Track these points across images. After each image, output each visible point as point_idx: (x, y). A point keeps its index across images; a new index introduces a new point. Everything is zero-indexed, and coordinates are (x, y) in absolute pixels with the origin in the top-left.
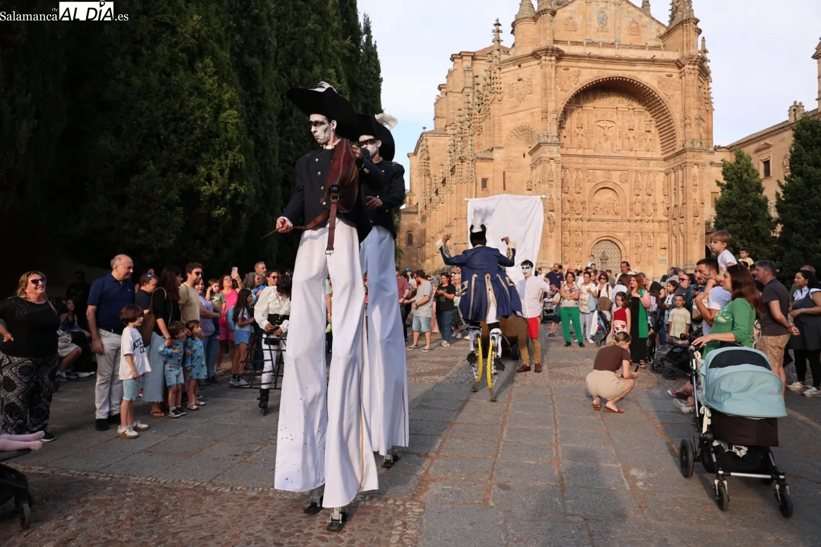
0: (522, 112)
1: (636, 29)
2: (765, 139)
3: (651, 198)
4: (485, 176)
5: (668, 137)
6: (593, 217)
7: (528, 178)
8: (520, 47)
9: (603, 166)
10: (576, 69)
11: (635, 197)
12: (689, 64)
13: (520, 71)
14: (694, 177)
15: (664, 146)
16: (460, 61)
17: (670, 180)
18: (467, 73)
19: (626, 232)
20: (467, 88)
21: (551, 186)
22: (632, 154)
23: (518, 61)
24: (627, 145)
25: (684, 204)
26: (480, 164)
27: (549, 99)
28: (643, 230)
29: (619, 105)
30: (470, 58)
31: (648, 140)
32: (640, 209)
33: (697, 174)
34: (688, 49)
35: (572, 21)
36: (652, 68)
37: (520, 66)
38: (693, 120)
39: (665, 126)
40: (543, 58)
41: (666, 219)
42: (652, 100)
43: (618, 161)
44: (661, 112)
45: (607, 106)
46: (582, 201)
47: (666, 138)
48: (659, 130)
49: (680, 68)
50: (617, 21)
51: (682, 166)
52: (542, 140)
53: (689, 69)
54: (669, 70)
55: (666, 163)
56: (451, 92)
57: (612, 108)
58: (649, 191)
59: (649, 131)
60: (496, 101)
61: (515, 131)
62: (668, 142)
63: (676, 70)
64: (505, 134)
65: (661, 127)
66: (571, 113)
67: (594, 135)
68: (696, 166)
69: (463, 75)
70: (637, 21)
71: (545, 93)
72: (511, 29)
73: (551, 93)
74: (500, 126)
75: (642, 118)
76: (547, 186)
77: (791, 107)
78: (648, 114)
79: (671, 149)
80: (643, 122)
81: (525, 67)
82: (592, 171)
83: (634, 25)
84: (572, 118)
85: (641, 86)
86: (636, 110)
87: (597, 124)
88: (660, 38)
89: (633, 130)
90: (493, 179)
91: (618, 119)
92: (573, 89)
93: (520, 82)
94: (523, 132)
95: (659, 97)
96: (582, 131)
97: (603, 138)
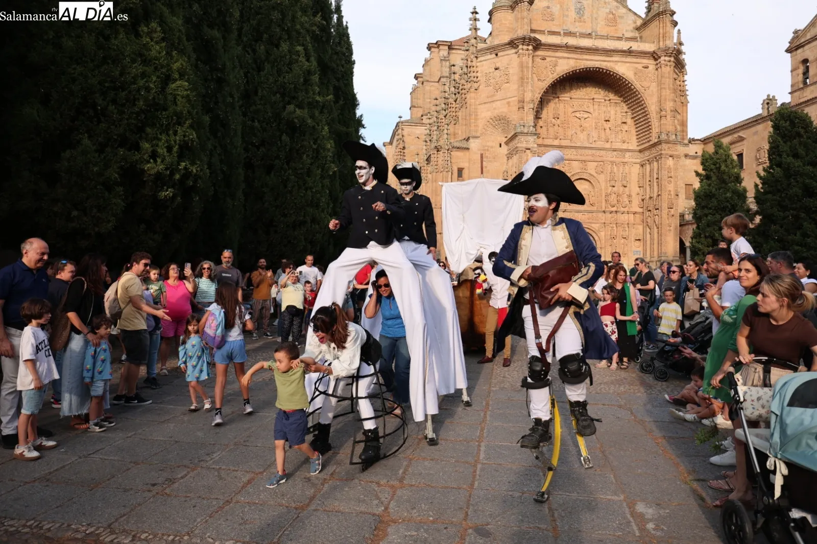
0: (499, 102)
1: (613, 20)
2: (738, 132)
3: (627, 189)
4: (461, 166)
5: (643, 129)
7: (504, 168)
8: (497, 35)
9: (579, 157)
10: (554, 59)
11: (611, 188)
12: (665, 56)
13: (497, 60)
14: (669, 168)
15: (640, 138)
16: (436, 50)
17: (646, 172)
18: (444, 63)
19: (601, 223)
20: (443, 77)
22: (608, 146)
23: (495, 50)
24: (603, 136)
25: (659, 195)
26: (455, 153)
27: (525, 89)
28: (618, 222)
29: (596, 96)
30: (447, 48)
31: (624, 132)
32: (615, 200)
33: (672, 167)
34: (664, 40)
35: (549, 10)
36: (629, 59)
37: (497, 55)
38: (669, 112)
39: (640, 118)
40: (521, 47)
41: (641, 210)
42: (628, 92)
43: (594, 151)
44: (636, 104)
45: (583, 97)
47: (641, 130)
48: (635, 121)
49: (656, 60)
50: (594, 11)
51: (658, 158)
52: (519, 130)
53: (665, 61)
54: (646, 61)
55: (641, 155)
56: (428, 81)
57: (588, 99)
58: (625, 183)
59: (625, 123)
60: (472, 90)
61: (491, 121)
62: (644, 134)
63: (652, 62)
64: (481, 123)
65: (636, 118)
66: (547, 103)
67: (570, 126)
68: (671, 158)
69: (440, 65)
70: (614, 13)
71: (522, 82)
72: (489, 17)
73: (527, 83)
74: (477, 115)
75: (618, 109)
77: (764, 101)
78: (624, 105)
79: (646, 140)
80: (619, 111)
81: (502, 56)
83: (611, 16)
84: (549, 108)
85: (618, 77)
86: (612, 101)
87: (573, 114)
88: (637, 29)
89: (609, 121)
90: (469, 168)
91: (594, 110)
92: (551, 78)
93: (497, 71)
94: (499, 122)
95: (635, 88)
96: (558, 122)
97: (579, 129)
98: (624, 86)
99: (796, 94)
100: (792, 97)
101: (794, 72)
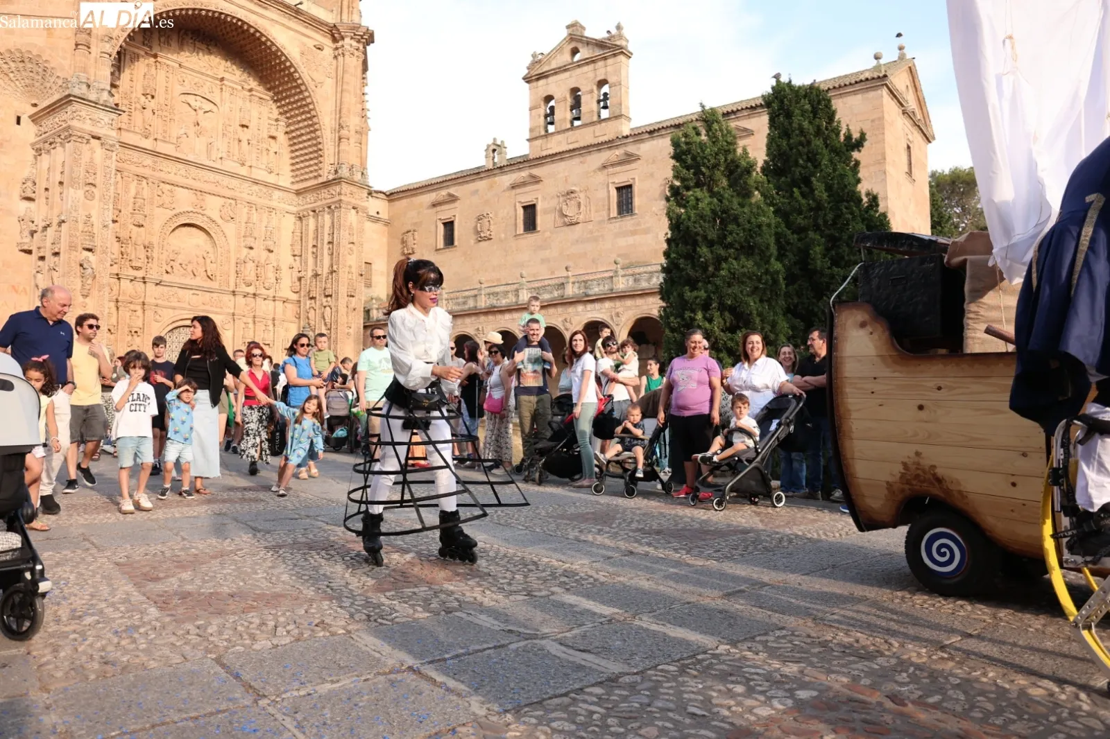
2: (448, 188)
3: (273, 256)
5: (306, 154)
6: (166, 278)
7: (26, 172)
9: (190, 182)
11: (246, 251)
12: (352, 38)
14: (351, 228)
15: (298, 169)
17: (307, 230)
19: (228, 314)
21: (89, 196)
22: (243, 171)
24: (236, 152)
25: (332, 272)
28: (257, 313)
29: (227, 76)
31: (272, 153)
32: (253, 274)
33: (354, 225)
34: (350, 13)
36: (293, 24)
38: (353, 132)
39: (302, 135)
41: (295, 297)
42: (287, 82)
43: (218, 177)
44: (297, 108)
45: (203, 70)
46: (147, 244)
47: (302, 155)
48: (290, 139)
49: (335, 40)
51: (333, 207)
52: (76, 92)
53: (351, 46)
54: (319, 38)
55: (300, 200)
57: (212, 77)
58: (270, 244)
59: (273, 138)
62: (307, 164)
63: (327, 42)
65: (294, 134)
66: (132, 60)
67: (176, 118)
68: (353, 211)
75: (265, 110)
76: (80, 193)
77: (488, 146)
78: (274, 106)
79: (311, 175)
80: (265, 115)
82: (168, 187)
84: (135, 72)
85: (274, 49)
86: (254, 93)
87: (183, 98)
89: (247, 127)
91: (222, 100)
95: (300, 78)
96: (152, 104)
97: (193, 129)
98: (281, 70)
99: (538, 142)
100: (530, 147)
101: (533, 111)
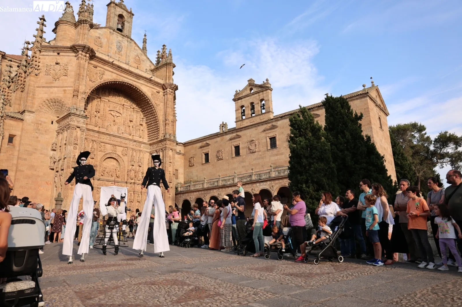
0: (56, 88)
1: (138, 61)
2: (206, 140)
3: (141, 168)
4: (13, 133)
5: (153, 130)
6: (101, 177)
7: (54, 141)
8: (60, 40)
9: (111, 142)
10: (102, 70)
11: (131, 166)
12: (170, 88)
13: (58, 57)
14: (170, 157)
15: (150, 136)
21: (75, 148)
22: (130, 137)
23: (58, 50)
24: (128, 131)
26: (8, 122)
27: (81, 83)
28: (135, 190)
29: (125, 104)
31: (141, 131)
32: (134, 175)
34: (169, 80)
35: (100, 40)
36: (149, 85)
37: (58, 54)
38: (170, 122)
39: (152, 123)
40: (80, 52)
42: (146, 105)
43: (122, 140)
44: (150, 114)
45: (117, 102)
47: (152, 131)
48: (147, 125)
49: (164, 89)
50: (128, 51)
51: (163, 149)
52: (72, 112)
53: (170, 91)
54: (158, 89)
55: (151, 147)
57: (120, 104)
58: (140, 164)
59: (141, 125)
60: (33, 74)
61: (47, 101)
62: (154, 134)
63: (161, 90)
65: (149, 123)
66: (92, 100)
67: (107, 119)
68: (171, 151)
70: (139, 56)
71: (79, 78)
72: (54, 27)
73: (83, 79)
74: (34, 95)
75: (138, 115)
76: (72, 147)
77: (221, 125)
78: (142, 114)
79: (155, 138)
80: (139, 117)
81: (63, 56)
82: (103, 144)
83: (137, 58)
84: (93, 104)
85: (142, 93)
86: (135, 109)
87: (110, 112)
88: (151, 71)
89: (132, 121)
90: (21, 136)
91: (123, 112)
92: (98, 82)
93: (57, 65)
94: (54, 104)
95: (151, 103)
96: (99, 115)
97: (113, 123)
98: (144, 101)
99: (239, 123)
100: (236, 124)
101: (237, 111)
